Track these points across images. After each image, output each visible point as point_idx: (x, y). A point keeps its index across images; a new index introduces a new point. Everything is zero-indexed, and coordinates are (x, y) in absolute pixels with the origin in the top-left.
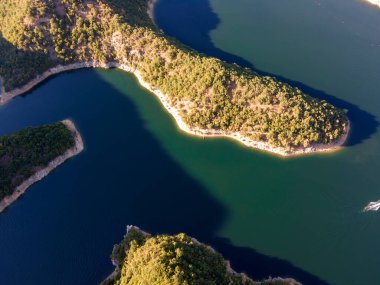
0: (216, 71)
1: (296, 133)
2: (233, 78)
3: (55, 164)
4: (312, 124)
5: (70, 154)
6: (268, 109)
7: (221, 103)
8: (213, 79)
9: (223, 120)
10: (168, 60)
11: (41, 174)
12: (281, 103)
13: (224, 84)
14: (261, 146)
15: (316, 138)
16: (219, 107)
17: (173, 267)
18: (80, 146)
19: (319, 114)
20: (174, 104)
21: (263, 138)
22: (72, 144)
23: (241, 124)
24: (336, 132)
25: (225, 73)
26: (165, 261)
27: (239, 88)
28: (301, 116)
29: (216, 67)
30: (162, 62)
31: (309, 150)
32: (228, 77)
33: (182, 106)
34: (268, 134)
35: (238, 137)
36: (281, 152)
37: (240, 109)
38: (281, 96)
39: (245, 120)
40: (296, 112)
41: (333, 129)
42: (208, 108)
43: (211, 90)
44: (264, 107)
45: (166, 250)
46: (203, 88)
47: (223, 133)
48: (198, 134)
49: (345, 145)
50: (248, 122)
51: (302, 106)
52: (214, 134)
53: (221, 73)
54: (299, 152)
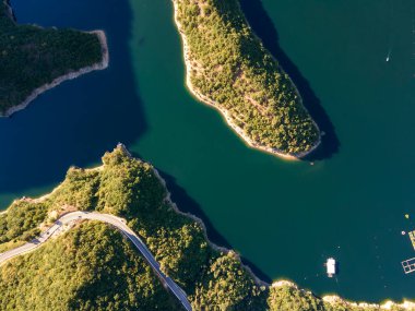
0: (231, 53)
1: (265, 136)
2: (243, 66)
3: (84, 71)
4: (281, 135)
5: (96, 67)
6: (256, 107)
7: (223, 84)
8: (226, 59)
9: (220, 97)
10: (202, 14)
11: (73, 76)
12: (268, 108)
13: (233, 69)
14: (238, 130)
15: (278, 146)
16: (220, 85)
17: (128, 188)
18: (105, 64)
19: (292, 131)
20: (191, 59)
21: (241, 126)
22: (99, 60)
23: (231, 107)
24: (297, 149)
25: (238, 59)
26: (125, 183)
27: (243, 77)
28: (277, 126)
29: (234, 49)
30: (197, 12)
31: (270, 150)
32: (239, 64)
33: (195, 65)
34: (247, 125)
35: (226, 114)
36: (249, 141)
37: (236, 96)
38: (272, 101)
39: (235, 105)
40: (275, 121)
41: (297, 145)
42: (212, 80)
43: (221, 68)
44: (255, 103)
45: (131, 175)
46: (215, 62)
47: (216, 105)
48: (198, 96)
49: (301, 159)
50: (237, 108)
51: (283, 119)
52: (209, 102)
53: (235, 57)
54: (262, 148)
